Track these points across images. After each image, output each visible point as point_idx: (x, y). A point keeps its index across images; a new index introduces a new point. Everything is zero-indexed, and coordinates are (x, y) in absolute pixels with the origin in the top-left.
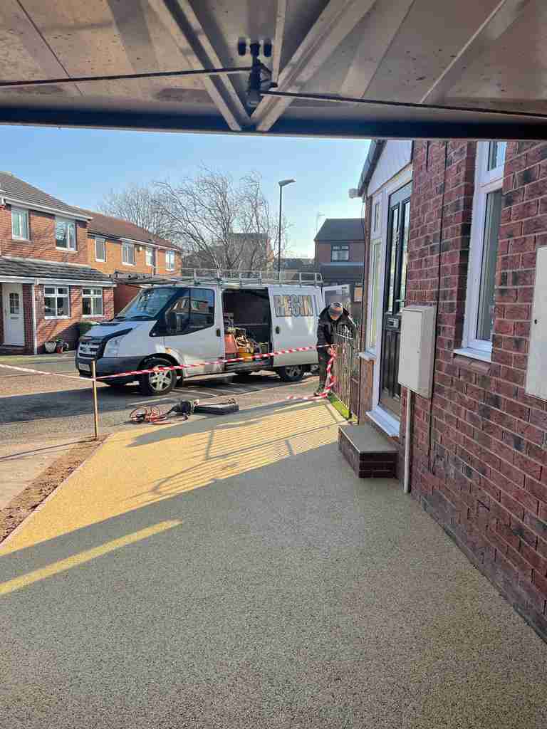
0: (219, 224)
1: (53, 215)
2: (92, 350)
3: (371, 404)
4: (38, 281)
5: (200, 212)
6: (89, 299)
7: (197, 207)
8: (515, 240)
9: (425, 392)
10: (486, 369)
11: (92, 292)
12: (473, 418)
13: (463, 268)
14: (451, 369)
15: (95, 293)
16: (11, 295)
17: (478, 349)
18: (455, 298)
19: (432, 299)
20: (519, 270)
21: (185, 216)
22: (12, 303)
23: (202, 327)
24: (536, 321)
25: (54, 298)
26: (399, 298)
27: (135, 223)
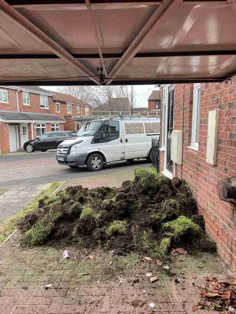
0: (106, 95)
1: (39, 94)
2: (64, 151)
3: (163, 168)
4: (34, 122)
5: (99, 91)
6: (54, 128)
7: (97, 88)
8: (204, 108)
9: (179, 163)
10: (197, 153)
11: (55, 125)
12: (194, 172)
13: (191, 117)
14: (187, 154)
15: (56, 126)
16: (23, 128)
17: (195, 146)
18: (188, 128)
19: (181, 128)
20: (205, 118)
21: (93, 93)
22: (24, 131)
23: (114, 138)
24: (209, 137)
25: (40, 128)
26: (172, 127)
27: (72, 96)
